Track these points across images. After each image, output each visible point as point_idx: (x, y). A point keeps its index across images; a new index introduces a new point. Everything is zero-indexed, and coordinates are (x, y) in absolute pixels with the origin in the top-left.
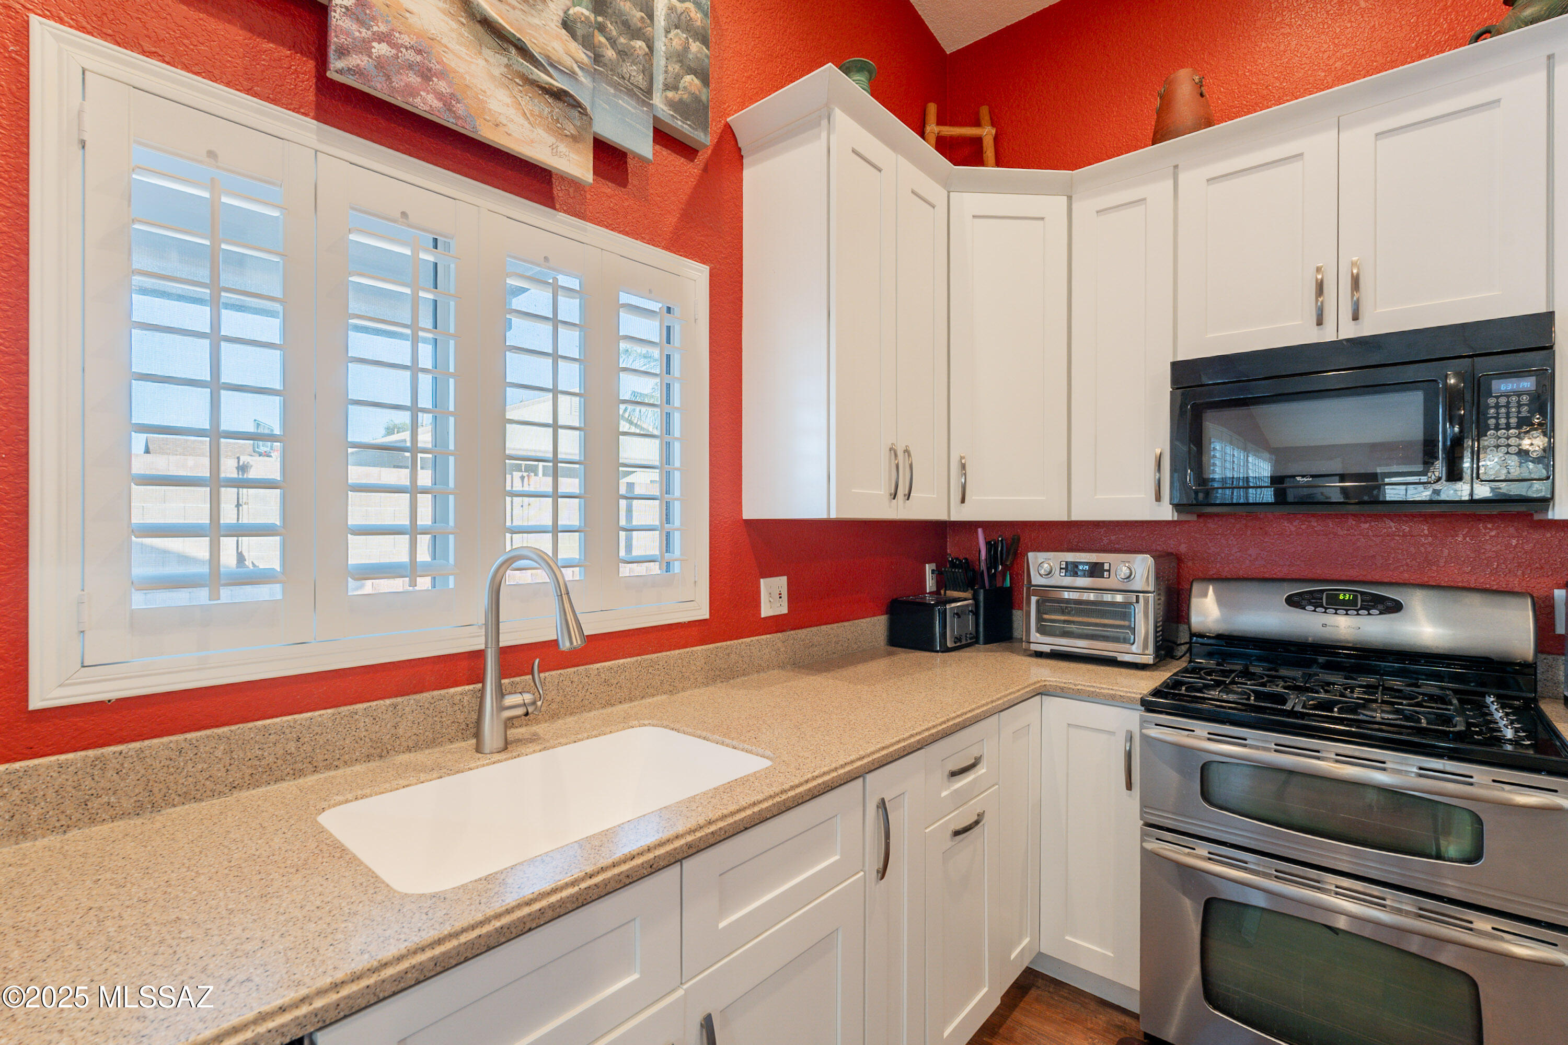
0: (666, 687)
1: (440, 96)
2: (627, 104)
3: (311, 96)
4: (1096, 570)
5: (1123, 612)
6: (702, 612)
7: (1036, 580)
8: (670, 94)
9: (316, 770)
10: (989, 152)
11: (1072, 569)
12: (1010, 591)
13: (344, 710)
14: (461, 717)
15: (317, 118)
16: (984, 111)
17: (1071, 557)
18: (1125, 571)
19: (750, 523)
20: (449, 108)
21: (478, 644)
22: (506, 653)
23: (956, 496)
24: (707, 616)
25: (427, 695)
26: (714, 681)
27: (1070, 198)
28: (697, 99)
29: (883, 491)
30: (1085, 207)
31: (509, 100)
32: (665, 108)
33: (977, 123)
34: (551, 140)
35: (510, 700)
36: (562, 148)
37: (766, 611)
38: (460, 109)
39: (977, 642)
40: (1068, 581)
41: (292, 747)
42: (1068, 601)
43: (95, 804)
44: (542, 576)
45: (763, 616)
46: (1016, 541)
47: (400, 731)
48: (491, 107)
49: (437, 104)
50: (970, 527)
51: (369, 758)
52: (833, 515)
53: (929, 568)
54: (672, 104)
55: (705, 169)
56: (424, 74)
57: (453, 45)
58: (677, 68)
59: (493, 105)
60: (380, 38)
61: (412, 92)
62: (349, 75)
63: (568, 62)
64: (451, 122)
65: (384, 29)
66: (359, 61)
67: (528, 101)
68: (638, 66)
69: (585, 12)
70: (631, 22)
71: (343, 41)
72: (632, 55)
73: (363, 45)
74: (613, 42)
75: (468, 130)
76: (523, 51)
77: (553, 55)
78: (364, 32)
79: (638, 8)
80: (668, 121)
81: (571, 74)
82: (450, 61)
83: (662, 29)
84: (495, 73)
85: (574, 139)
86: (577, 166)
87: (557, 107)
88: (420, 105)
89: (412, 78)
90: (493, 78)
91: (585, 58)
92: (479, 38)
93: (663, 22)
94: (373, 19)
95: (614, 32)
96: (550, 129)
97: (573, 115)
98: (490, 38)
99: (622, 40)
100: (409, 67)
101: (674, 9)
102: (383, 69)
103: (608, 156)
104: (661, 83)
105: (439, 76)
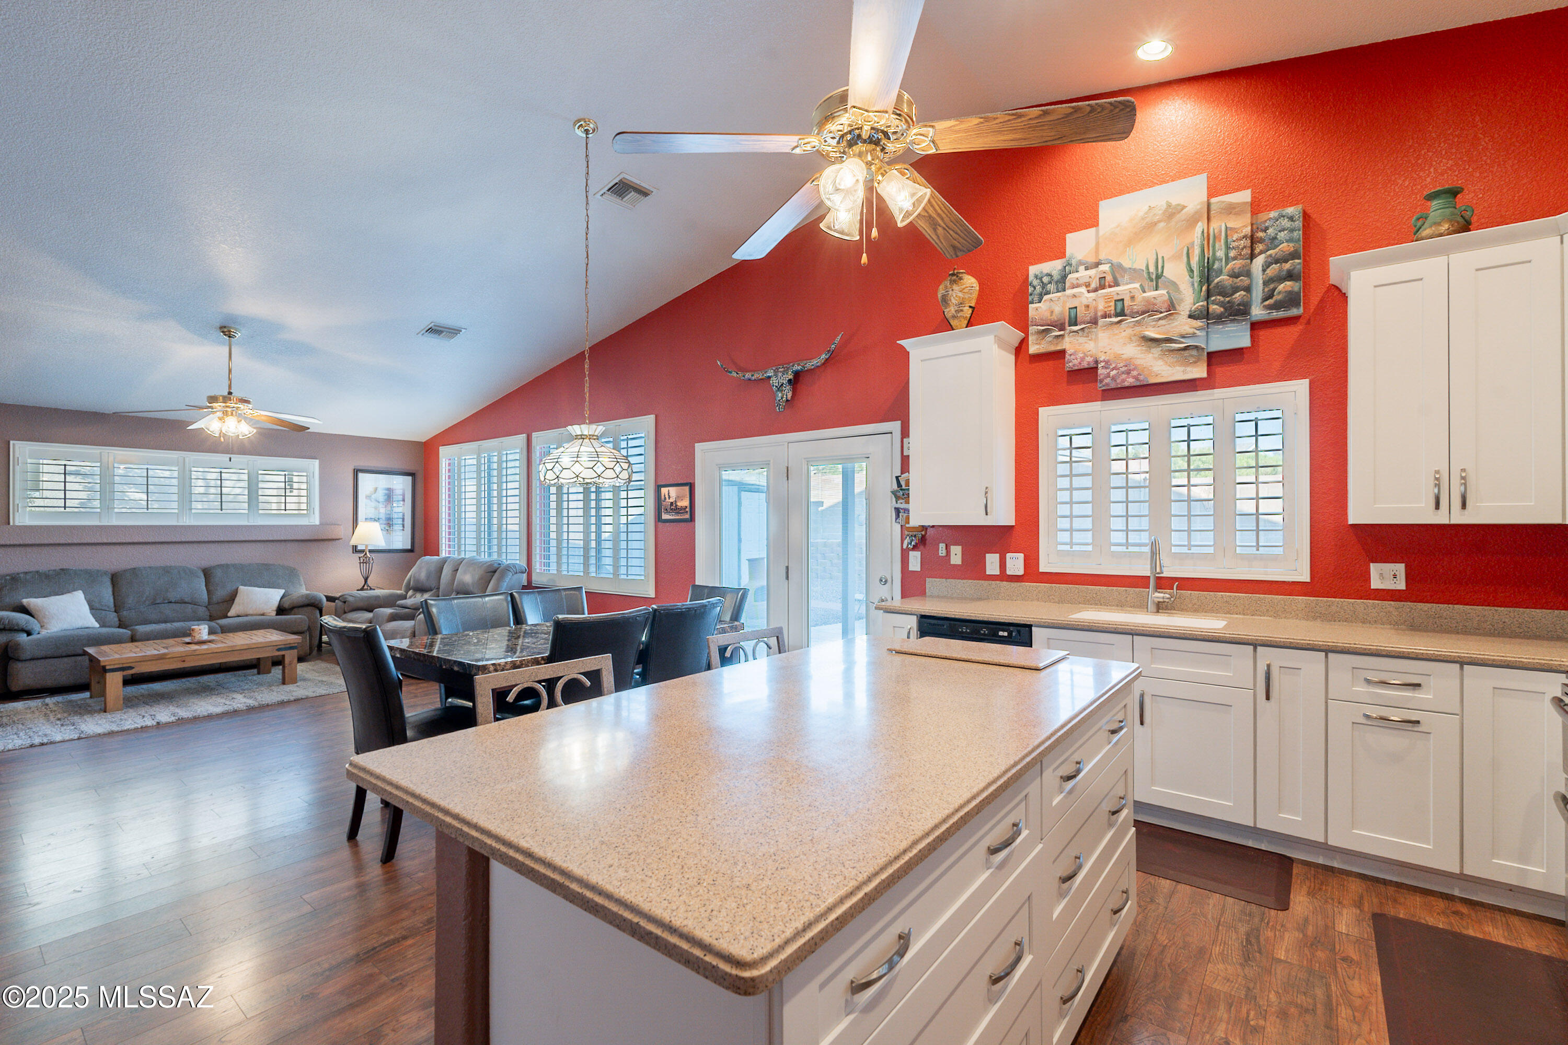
1: (1134, 377)
2: (1231, 327)
3: (1100, 394)
6: (1305, 578)
8: (1267, 303)
9: (1101, 605)
13: (1110, 588)
15: (1103, 400)
19: (1354, 526)
20: (1137, 379)
21: (1148, 574)
22: (1159, 579)
24: (1309, 581)
25: (1137, 589)
28: (1290, 293)
29: (1425, 502)
31: (1162, 363)
32: (1263, 312)
34: (1182, 368)
36: (1189, 369)
37: (1377, 585)
38: (1141, 378)
41: (1094, 595)
45: (1372, 587)
47: (1128, 599)
49: (1134, 380)
51: (1117, 606)
54: (1267, 307)
55: (1308, 323)
56: (1128, 373)
57: (1140, 356)
58: (1272, 286)
59: (1155, 369)
60: (1113, 369)
61: (1124, 381)
62: (1103, 386)
63: (1191, 331)
64: (1138, 384)
65: (1114, 366)
66: (1108, 380)
67: (1171, 359)
68: (1239, 305)
69: (1201, 303)
70: (1233, 288)
71: (1102, 377)
72: (1234, 302)
73: (1108, 375)
74: (1221, 304)
75: (1145, 383)
76: (1169, 340)
77: (1184, 332)
78: (1108, 371)
79: (1237, 278)
80: (1267, 317)
81: (1193, 335)
82: (1138, 362)
83: (1260, 273)
84: (1156, 356)
85: (1195, 362)
86: (1199, 371)
87: (1186, 353)
88: (1126, 384)
89: (1124, 376)
90: (1155, 358)
91: (1201, 324)
92: (1149, 347)
93: (1260, 269)
94: (1111, 364)
95: (1221, 299)
96: (1181, 365)
97: (1194, 352)
98: (1154, 345)
99: (1227, 299)
100: (1123, 373)
101: (1270, 256)
102: (1114, 379)
103: (1214, 358)
104: (1260, 301)
105: (1133, 370)
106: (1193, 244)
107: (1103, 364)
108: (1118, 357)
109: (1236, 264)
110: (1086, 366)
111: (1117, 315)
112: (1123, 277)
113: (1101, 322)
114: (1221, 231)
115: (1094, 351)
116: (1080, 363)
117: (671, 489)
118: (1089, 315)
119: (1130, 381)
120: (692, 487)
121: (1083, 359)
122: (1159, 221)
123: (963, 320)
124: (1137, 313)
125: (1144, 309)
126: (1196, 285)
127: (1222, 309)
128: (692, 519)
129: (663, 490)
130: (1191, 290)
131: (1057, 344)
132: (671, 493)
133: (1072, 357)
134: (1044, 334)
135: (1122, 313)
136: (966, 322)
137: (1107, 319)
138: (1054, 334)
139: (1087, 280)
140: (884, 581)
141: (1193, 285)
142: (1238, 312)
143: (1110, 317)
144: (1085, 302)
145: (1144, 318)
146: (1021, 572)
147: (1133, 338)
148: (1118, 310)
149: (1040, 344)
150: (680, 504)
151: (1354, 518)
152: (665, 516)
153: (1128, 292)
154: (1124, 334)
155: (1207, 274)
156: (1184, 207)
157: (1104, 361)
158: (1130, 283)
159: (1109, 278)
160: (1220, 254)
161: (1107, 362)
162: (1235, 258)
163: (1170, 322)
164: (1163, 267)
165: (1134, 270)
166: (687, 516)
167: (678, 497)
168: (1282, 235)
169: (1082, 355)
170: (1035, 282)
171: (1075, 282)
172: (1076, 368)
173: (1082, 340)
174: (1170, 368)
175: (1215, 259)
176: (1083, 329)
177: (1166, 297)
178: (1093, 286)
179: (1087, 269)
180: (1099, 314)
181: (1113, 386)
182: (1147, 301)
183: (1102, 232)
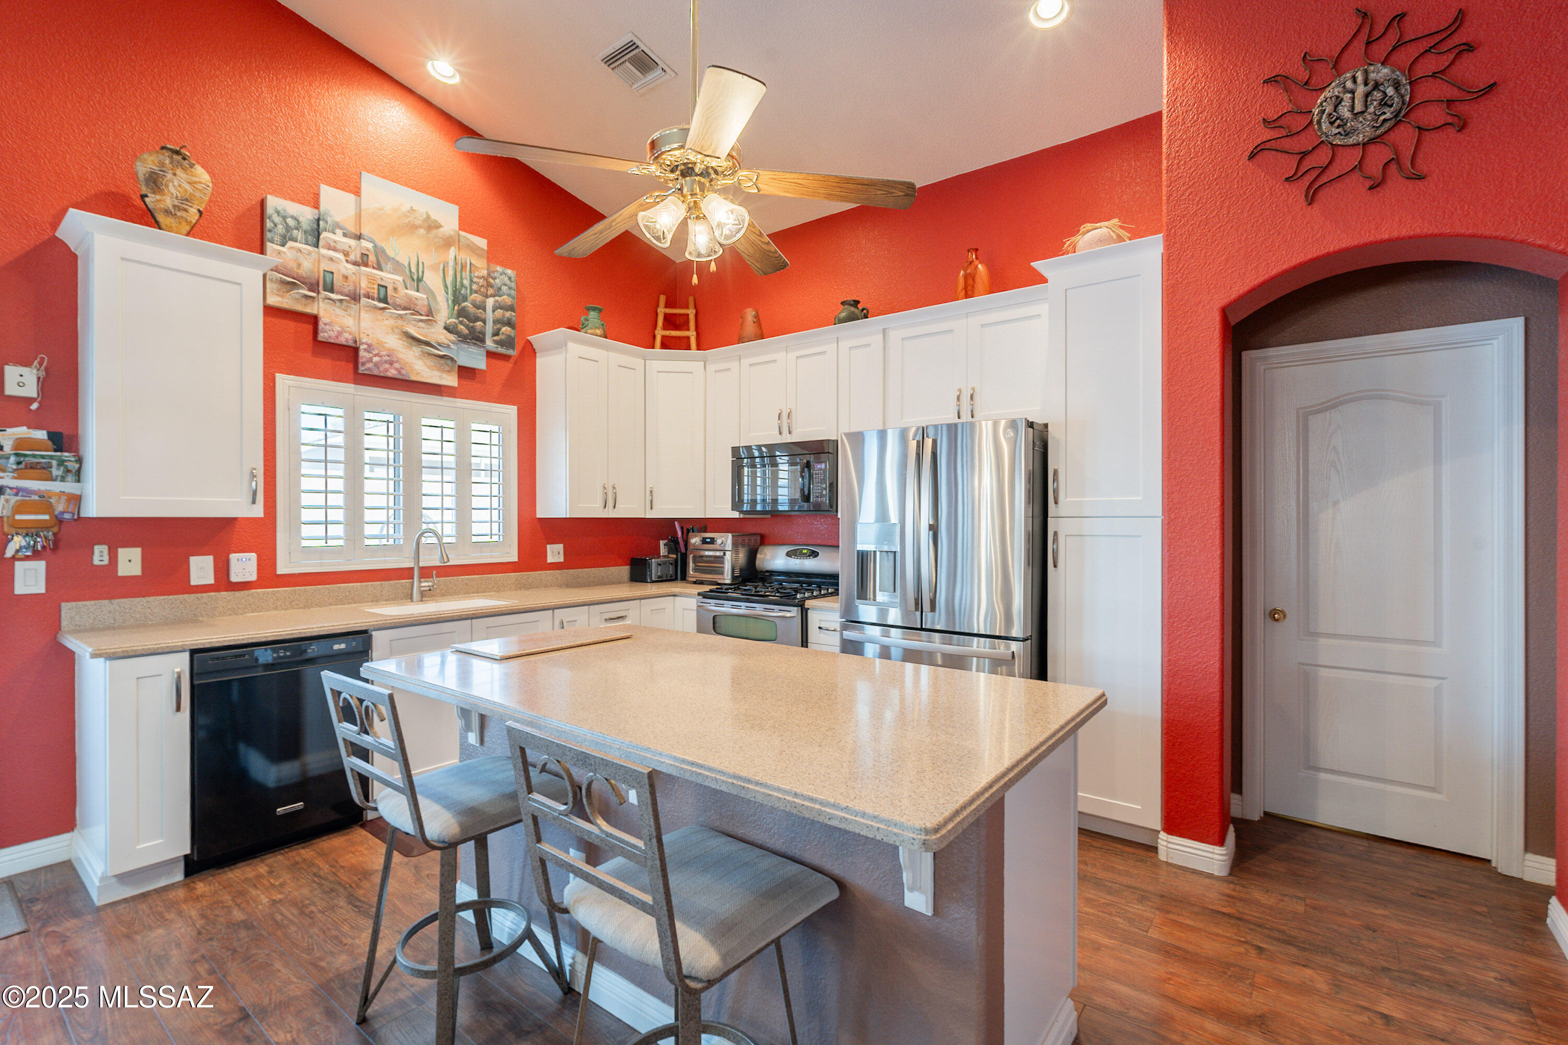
0: (495, 589)
1: (396, 369)
2: (473, 349)
3: (352, 376)
4: (711, 541)
5: (720, 560)
6: (514, 558)
7: (692, 547)
8: (495, 338)
9: (355, 603)
11: (705, 541)
13: (364, 584)
14: (405, 591)
15: (355, 383)
16: (691, 300)
17: (704, 535)
18: (721, 541)
19: (541, 519)
20: (399, 372)
21: (411, 565)
22: (422, 569)
23: (648, 506)
24: (516, 560)
25: (392, 582)
26: (520, 589)
27: (705, 362)
28: (509, 336)
29: (600, 504)
30: (711, 367)
31: (422, 364)
32: (493, 345)
34: (440, 374)
35: (423, 584)
36: (444, 375)
37: (550, 559)
38: (404, 372)
39: (676, 579)
40: (703, 546)
41: (347, 594)
42: (707, 556)
43: (293, 603)
44: (434, 540)
45: (549, 562)
48: (416, 368)
49: (396, 372)
51: (372, 601)
52: (568, 517)
53: (662, 542)
54: (496, 342)
55: (515, 363)
56: (391, 363)
57: (401, 350)
58: (498, 326)
59: (416, 367)
60: (376, 355)
61: (387, 370)
62: (366, 370)
63: (446, 342)
64: (400, 377)
65: (376, 352)
66: (370, 365)
67: (430, 362)
68: (479, 332)
69: (454, 320)
70: (475, 316)
71: (364, 360)
72: (475, 329)
73: (370, 360)
74: (467, 326)
75: (407, 379)
76: (428, 344)
77: (440, 341)
78: (371, 355)
79: (478, 309)
80: (494, 350)
81: (448, 347)
82: (400, 356)
83: (491, 312)
84: (417, 354)
85: (449, 371)
86: (451, 380)
87: (442, 361)
88: (389, 374)
89: (387, 366)
90: (416, 357)
91: (454, 339)
92: (410, 344)
93: (491, 309)
94: (373, 349)
95: (467, 322)
96: (439, 370)
97: (449, 362)
98: (414, 343)
99: (471, 324)
100: (386, 362)
101: (497, 301)
102: (376, 365)
103: (465, 373)
104: (490, 335)
105: (396, 362)
106: (448, 263)
107: (365, 346)
108: (381, 344)
109: (477, 297)
110: (345, 343)
111: (380, 300)
112: (387, 264)
113: (364, 300)
114: (466, 263)
115: (354, 329)
116: (337, 337)
118: (349, 288)
119: (392, 373)
121: (340, 334)
122: (420, 227)
123: (184, 224)
124: (400, 306)
125: (406, 304)
126: (450, 302)
127: (467, 332)
130: (446, 305)
131: (306, 305)
133: (327, 327)
134: (289, 287)
135: (385, 300)
136: (188, 228)
137: (370, 301)
138: (301, 291)
139: (347, 248)
141: (448, 300)
142: (477, 338)
143: (373, 299)
144: (343, 271)
145: (406, 314)
146: (253, 577)
147: (395, 330)
148: (382, 296)
149: (282, 296)
151: (540, 514)
153: (391, 281)
154: (386, 322)
155: (457, 297)
156: (440, 226)
157: (366, 344)
158: (393, 273)
159: (372, 258)
160: (466, 282)
161: (369, 346)
162: (476, 292)
163: (429, 327)
164: (423, 272)
165: (397, 262)
168: (504, 288)
169: (339, 329)
170: (277, 219)
171: (332, 244)
172: (332, 341)
173: (339, 312)
174: (429, 370)
175: (462, 285)
176: (341, 301)
177: (426, 303)
178: (352, 257)
179: (345, 235)
180: (362, 292)
181: (375, 372)
182: (410, 299)
183: (364, 205)
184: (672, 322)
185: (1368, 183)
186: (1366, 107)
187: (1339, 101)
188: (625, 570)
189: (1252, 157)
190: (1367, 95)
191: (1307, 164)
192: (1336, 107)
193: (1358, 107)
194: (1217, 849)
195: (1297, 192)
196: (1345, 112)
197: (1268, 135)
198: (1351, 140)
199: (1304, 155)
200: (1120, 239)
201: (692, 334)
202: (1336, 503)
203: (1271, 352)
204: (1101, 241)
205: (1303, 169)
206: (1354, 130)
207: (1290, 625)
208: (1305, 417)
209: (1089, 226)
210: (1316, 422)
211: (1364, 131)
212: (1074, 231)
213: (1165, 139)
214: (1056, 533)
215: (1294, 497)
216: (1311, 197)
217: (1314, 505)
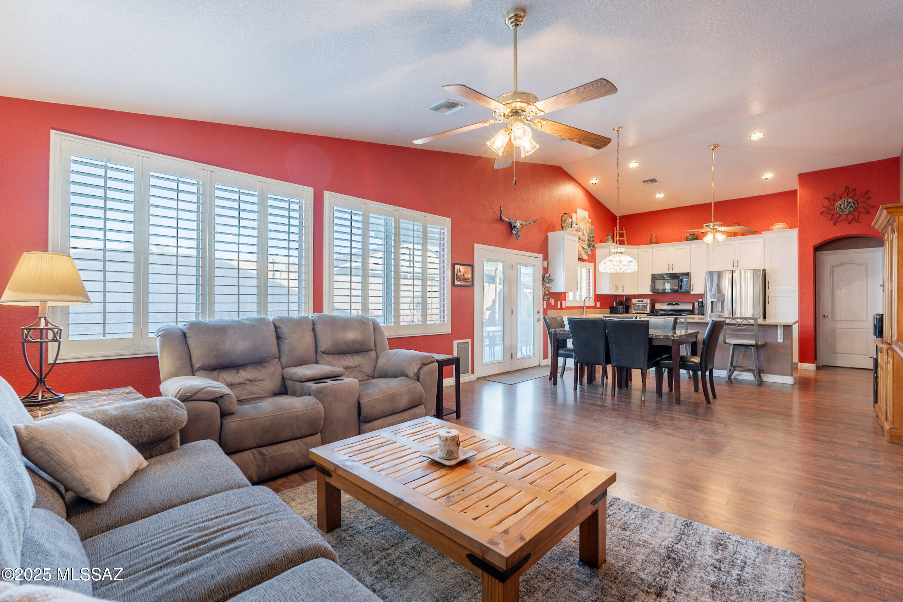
2: (589, 249)
4: (642, 301)
5: (646, 306)
6: (593, 305)
7: (633, 303)
10: (626, 243)
11: (639, 301)
12: (628, 306)
14: (581, 312)
16: (624, 228)
17: (638, 299)
18: (646, 301)
23: (622, 291)
27: (638, 249)
28: (593, 245)
30: (640, 250)
33: (623, 230)
37: (598, 306)
40: (638, 303)
42: (640, 306)
46: (629, 298)
49: (581, 257)
50: (623, 295)
53: (615, 302)
58: (592, 242)
68: (590, 245)
70: (590, 240)
76: (585, 249)
79: (590, 238)
80: (592, 249)
86: (587, 258)
87: (586, 253)
90: (583, 252)
99: (589, 243)
103: (588, 255)
105: (581, 254)
106: (587, 227)
111: (579, 239)
117: (460, 266)
120: (472, 266)
122: (584, 220)
125: (582, 240)
128: (473, 285)
129: (456, 266)
132: (461, 269)
139: (575, 228)
140: (538, 312)
141: (587, 237)
145: (582, 242)
147: (581, 246)
150: (466, 276)
151: (597, 293)
152: (457, 283)
153: (581, 234)
156: (586, 218)
158: (581, 232)
159: (579, 230)
162: (590, 234)
163: (585, 244)
164: (584, 231)
166: (469, 284)
167: (465, 272)
168: (593, 232)
174: (585, 256)
179: (575, 225)
182: (583, 238)
183: (578, 216)
184: (621, 235)
185: (848, 222)
186: (847, 207)
187: (841, 205)
188: (608, 310)
189: (821, 214)
190: (847, 205)
191: (834, 217)
192: (840, 206)
193: (846, 207)
194: (813, 364)
195: (831, 223)
196: (842, 207)
197: (824, 210)
198: (844, 213)
199: (833, 215)
200: (786, 228)
201: (625, 239)
202: (841, 289)
203: (824, 252)
204: (781, 228)
205: (833, 218)
206: (844, 211)
207: (829, 319)
208: (832, 268)
209: (777, 224)
210: (836, 269)
211: (847, 212)
212: (773, 224)
213: (798, 207)
214: (768, 296)
215: (830, 287)
216: (835, 224)
217: (835, 289)
